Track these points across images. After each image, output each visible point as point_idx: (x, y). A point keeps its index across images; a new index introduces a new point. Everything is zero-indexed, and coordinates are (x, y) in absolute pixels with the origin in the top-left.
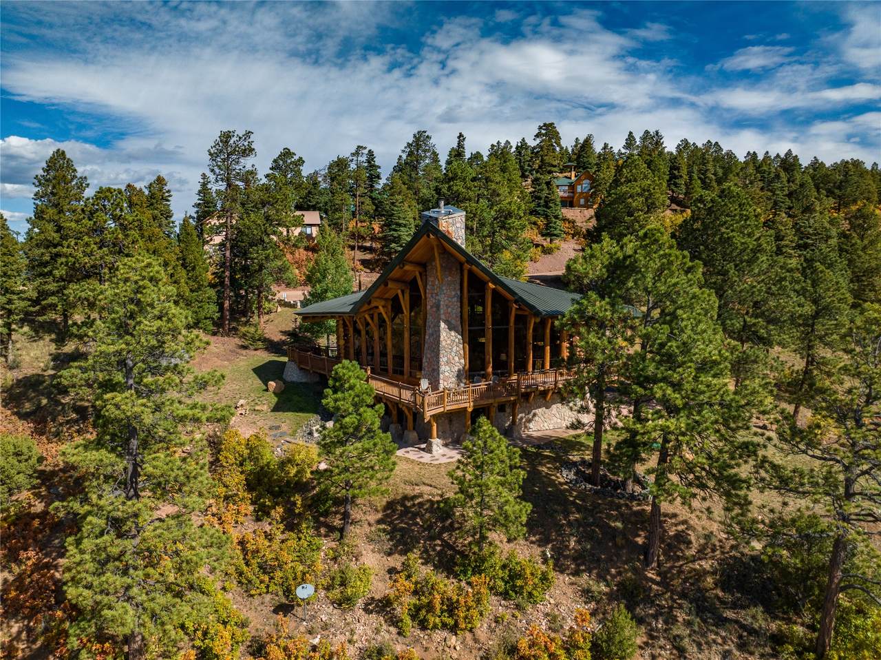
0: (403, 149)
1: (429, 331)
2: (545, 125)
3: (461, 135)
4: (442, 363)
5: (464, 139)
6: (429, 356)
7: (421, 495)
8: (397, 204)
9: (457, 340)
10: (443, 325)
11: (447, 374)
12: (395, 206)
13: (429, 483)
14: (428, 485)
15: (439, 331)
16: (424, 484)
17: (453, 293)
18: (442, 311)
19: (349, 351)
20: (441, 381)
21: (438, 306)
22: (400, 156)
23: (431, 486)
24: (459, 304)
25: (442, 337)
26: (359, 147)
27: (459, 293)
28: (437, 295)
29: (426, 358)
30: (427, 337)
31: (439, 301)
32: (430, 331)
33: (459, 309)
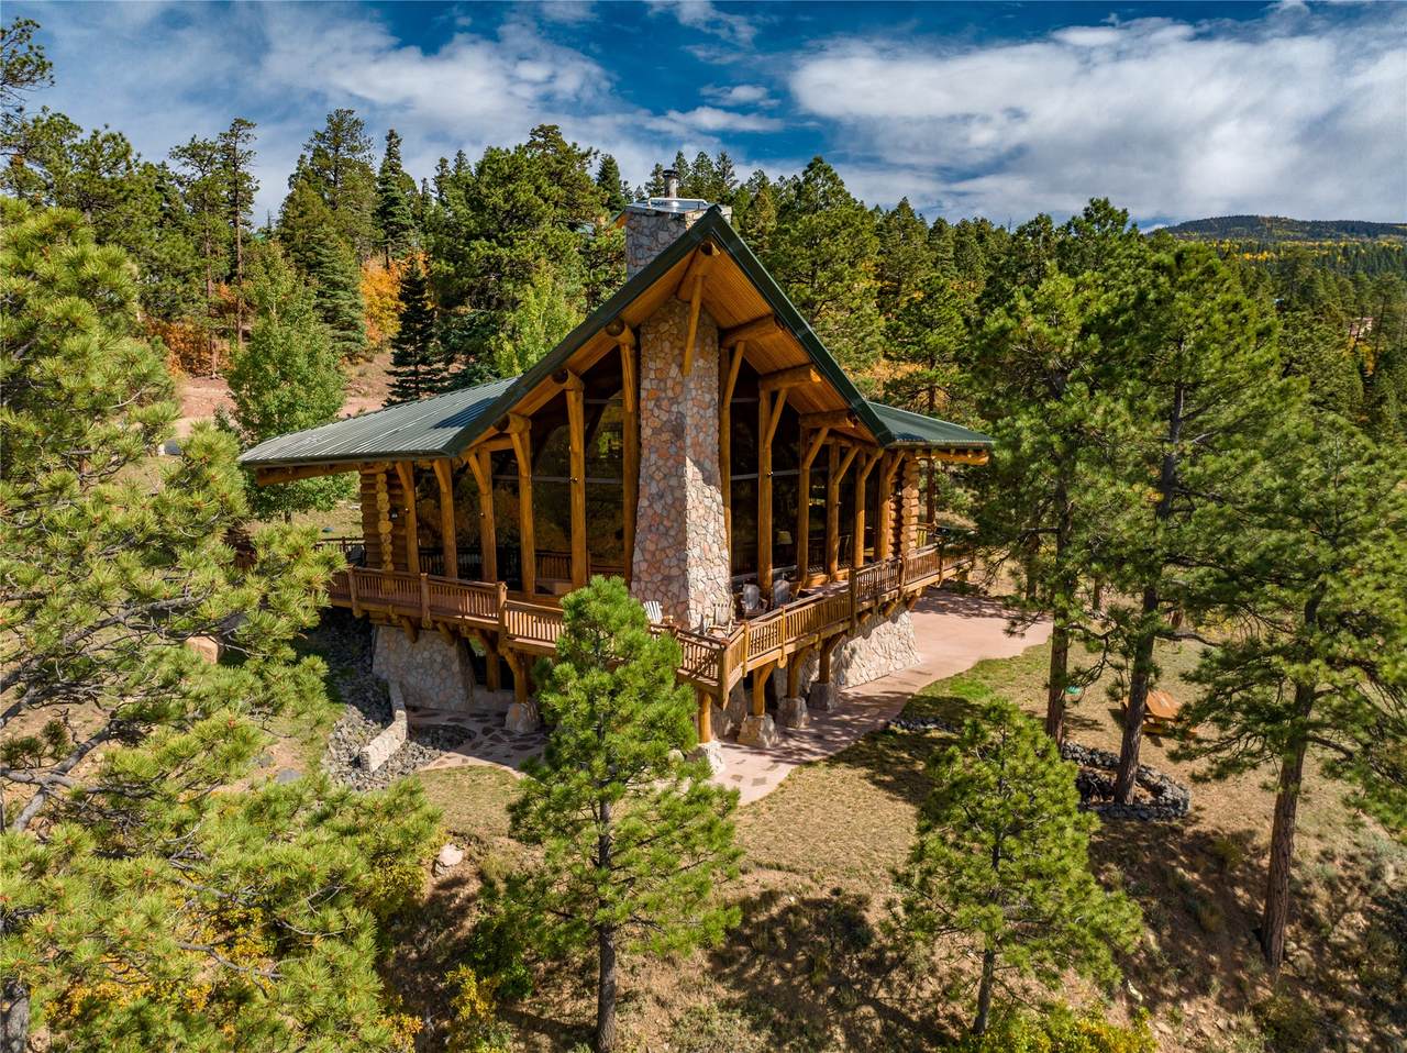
0: (307, 143)
1: (649, 488)
2: (542, 128)
3: (392, 135)
4: (693, 563)
5: (398, 142)
6: (652, 547)
7: (769, 897)
8: (327, 242)
9: (714, 506)
10: (691, 471)
11: (701, 586)
12: (324, 246)
13: (773, 860)
14: (770, 867)
15: (683, 486)
16: (759, 865)
17: (707, 397)
18: (689, 441)
19: (405, 548)
20: (692, 604)
21: (678, 431)
22: (303, 157)
23: (779, 868)
24: (717, 421)
25: (690, 500)
26: (238, 121)
27: (716, 396)
28: (674, 401)
29: (643, 550)
30: (643, 503)
31: (681, 416)
32: (654, 489)
33: (717, 436)
